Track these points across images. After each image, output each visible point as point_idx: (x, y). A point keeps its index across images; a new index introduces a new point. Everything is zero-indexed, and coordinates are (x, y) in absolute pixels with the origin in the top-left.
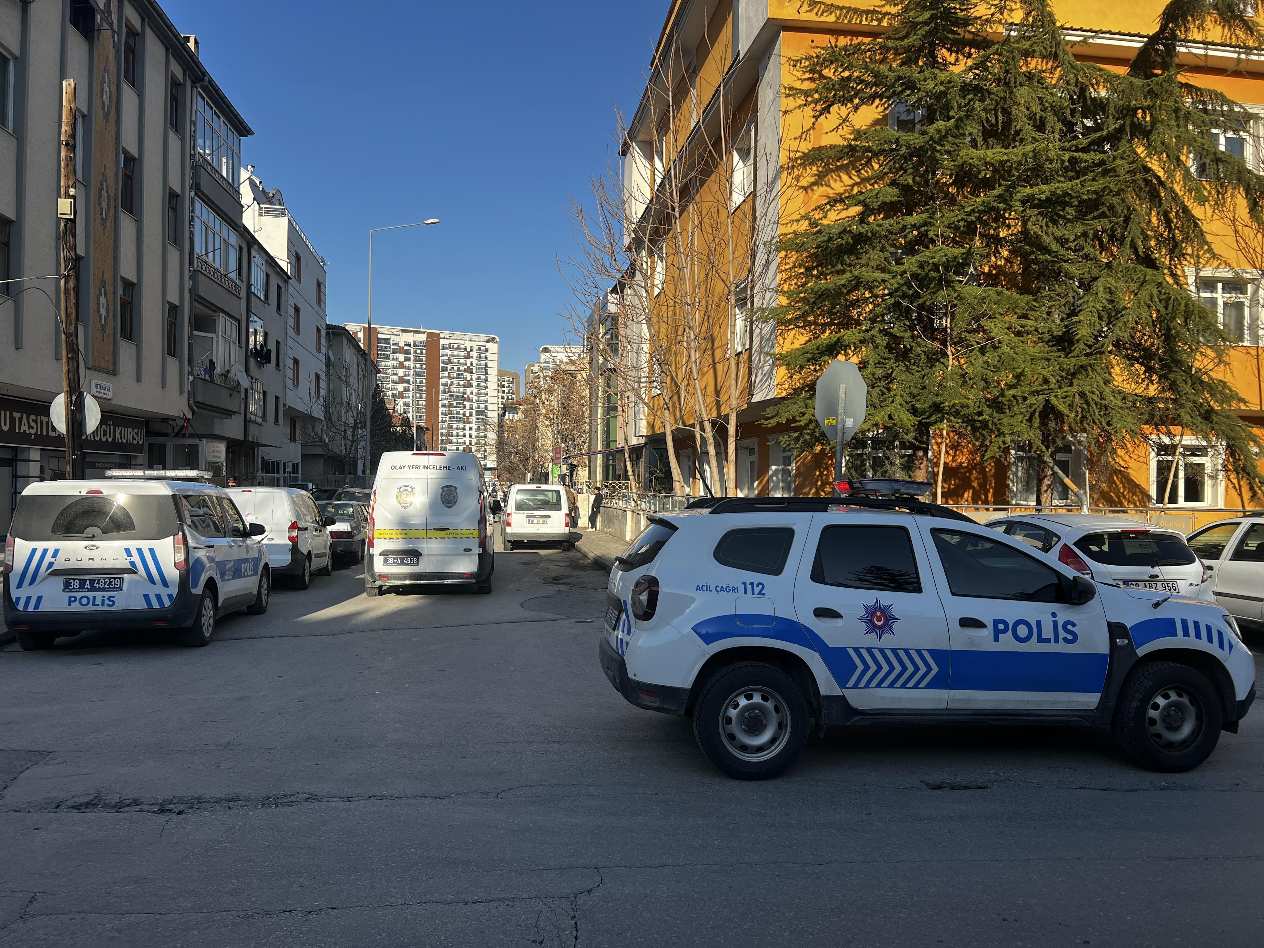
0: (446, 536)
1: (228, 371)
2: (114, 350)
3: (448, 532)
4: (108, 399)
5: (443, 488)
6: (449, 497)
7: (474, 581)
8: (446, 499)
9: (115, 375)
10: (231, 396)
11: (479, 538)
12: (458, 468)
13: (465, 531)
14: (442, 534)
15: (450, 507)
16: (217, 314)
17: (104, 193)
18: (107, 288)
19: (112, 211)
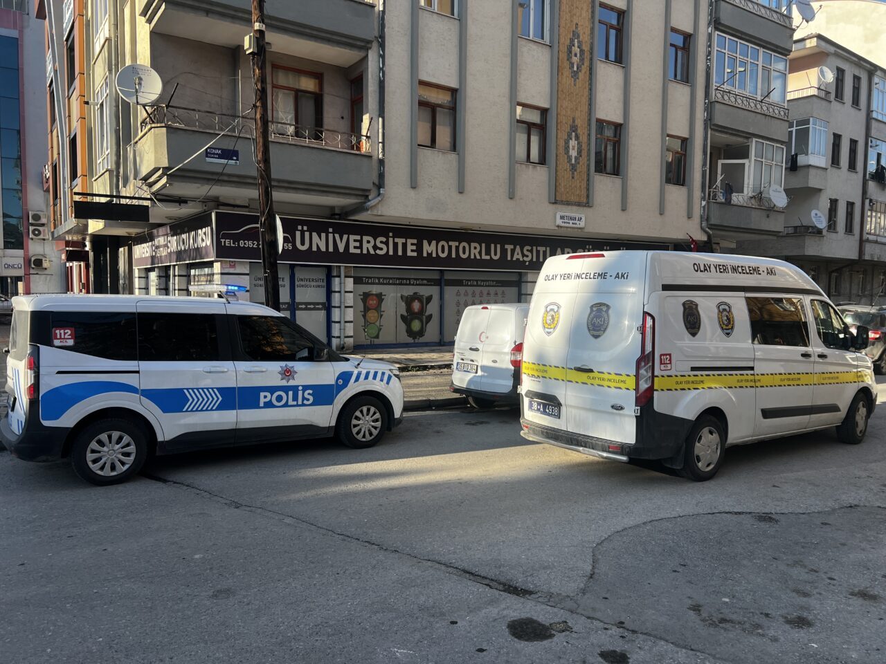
0: (589, 382)
1: (761, 193)
2: (588, 185)
3: (591, 375)
4: (580, 228)
5: (592, 307)
6: (597, 321)
7: (624, 458)
8: (593, 325)
9: (589, 207)
10: (768, 217)
11: (637, 389)
12: (617, 276)
13: (613, 377)
14: (583, 377)
15: (596, 337)
16: (750, 140)
17: (576, 49)
18: (579, 131)
19: (587, 63)
